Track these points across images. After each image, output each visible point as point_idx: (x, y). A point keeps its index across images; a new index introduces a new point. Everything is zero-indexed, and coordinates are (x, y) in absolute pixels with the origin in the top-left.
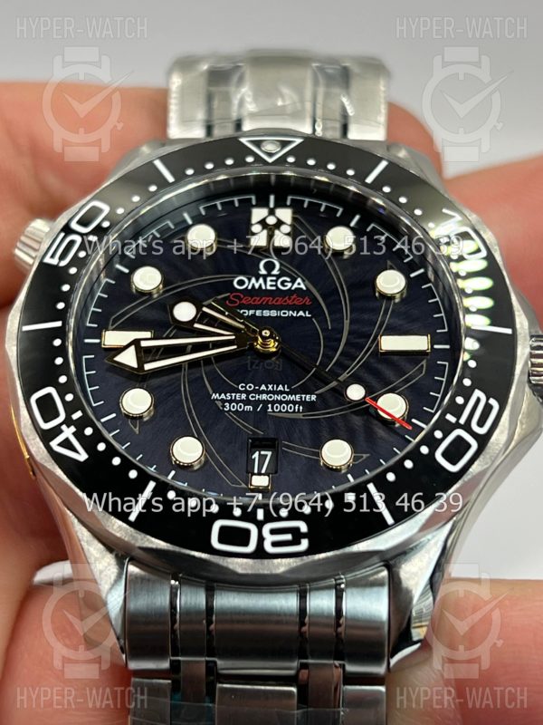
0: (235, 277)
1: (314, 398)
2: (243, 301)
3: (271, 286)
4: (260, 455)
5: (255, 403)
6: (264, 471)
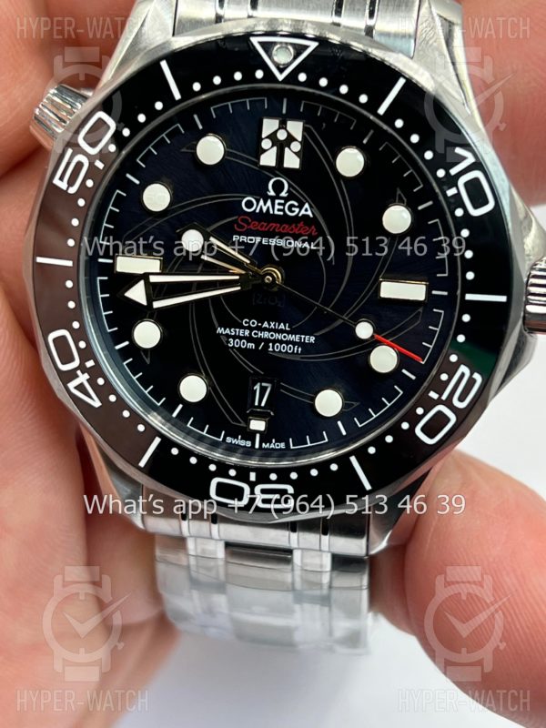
0: (244, 197)
1: (312, 339)
2: (251, 227)
3: (279, 210)
4: (261, 387)
5: (257, 341)
6: (263, 404)
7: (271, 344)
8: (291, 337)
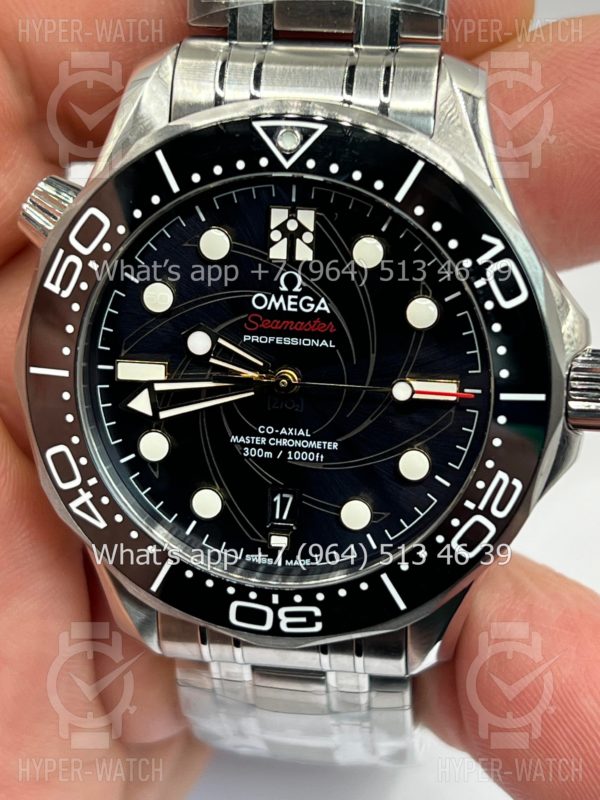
0: (254, 294)
1: (335, 446)
2: (262, 325)
4: (282, 498)
5: (275, 449)
6: (285, 517)
7: (290, 453)
8: (312, 444)
